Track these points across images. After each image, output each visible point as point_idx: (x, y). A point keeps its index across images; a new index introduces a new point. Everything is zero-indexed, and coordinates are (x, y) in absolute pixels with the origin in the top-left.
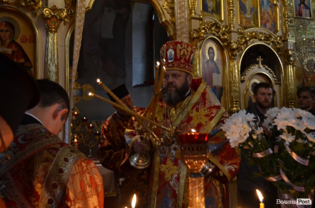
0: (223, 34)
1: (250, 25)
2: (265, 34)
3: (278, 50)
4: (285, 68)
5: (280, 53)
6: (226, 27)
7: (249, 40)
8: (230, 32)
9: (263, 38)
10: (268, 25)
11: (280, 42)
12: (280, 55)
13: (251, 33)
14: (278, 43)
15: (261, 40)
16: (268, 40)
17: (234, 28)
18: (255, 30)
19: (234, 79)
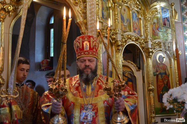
0: (113, 35)
1: (126, 30)
2: (135, 37)
3: (143, 48)
4: (147, 60)
5: (144, 50)
6: (114, 30)
7: (127, 40)
8: (116, 34)
9: (134, 40)
10: (137, 31)
11: (143, 42)
12: (144, 51)
13: (128, 35)
14: (143, 43)
15: (133, 41)
16: (137, 41)
17: (118, 31)
18: (130, 34)
19: (119, 66)
